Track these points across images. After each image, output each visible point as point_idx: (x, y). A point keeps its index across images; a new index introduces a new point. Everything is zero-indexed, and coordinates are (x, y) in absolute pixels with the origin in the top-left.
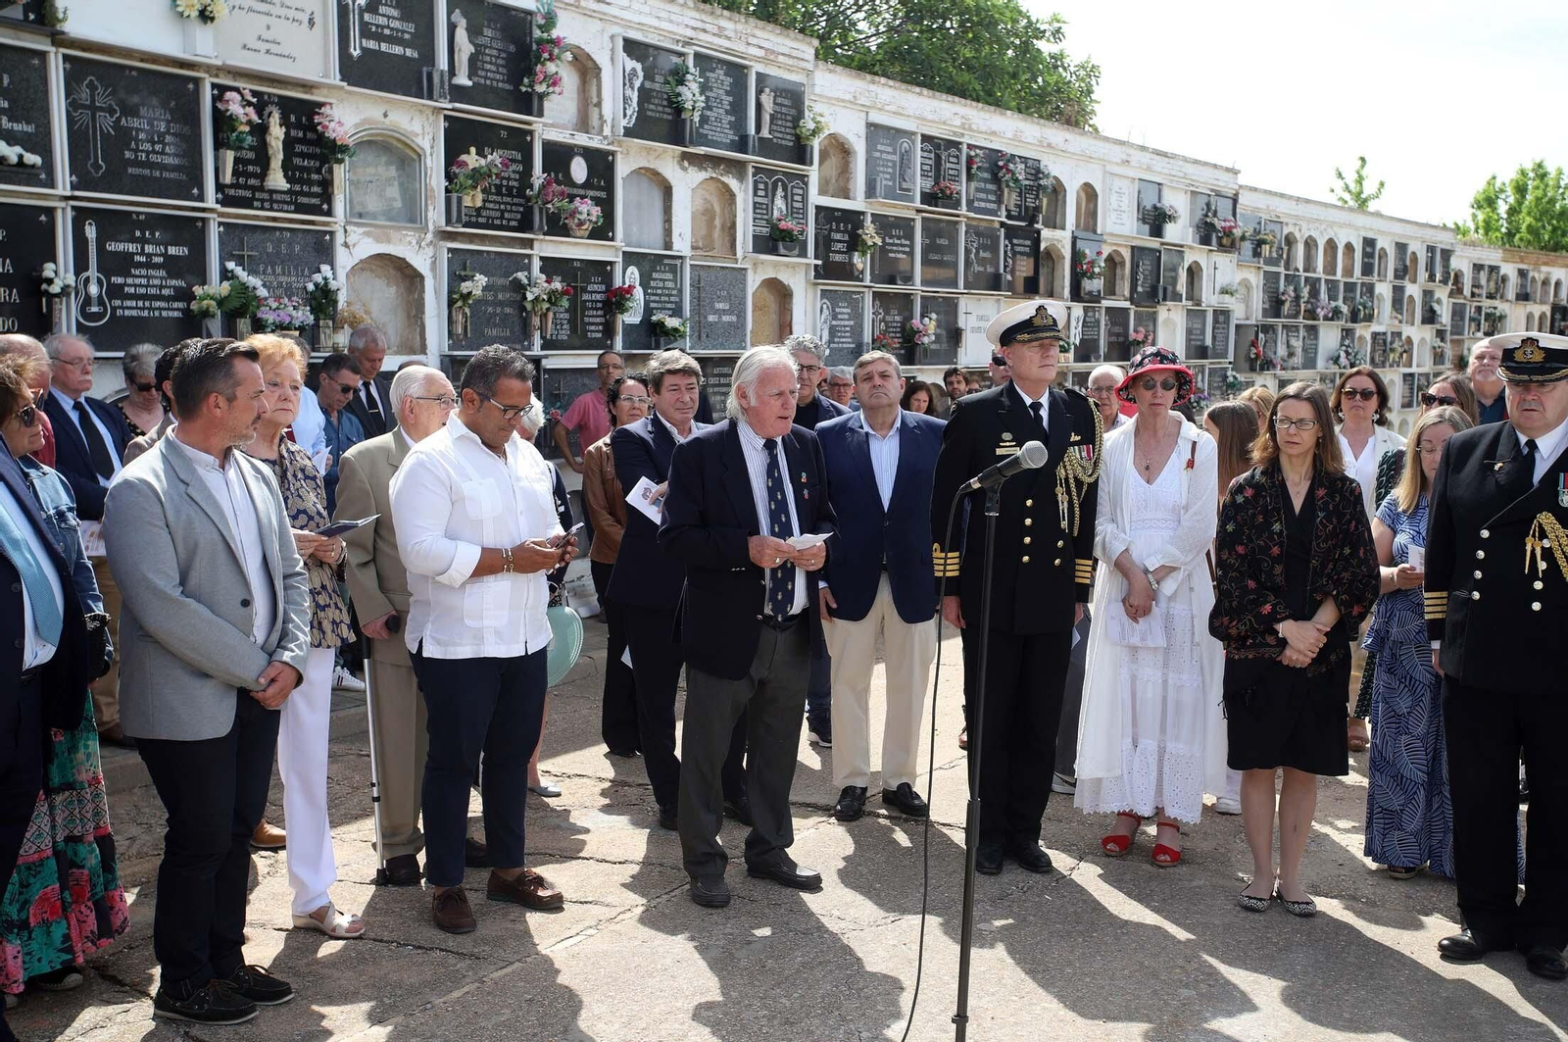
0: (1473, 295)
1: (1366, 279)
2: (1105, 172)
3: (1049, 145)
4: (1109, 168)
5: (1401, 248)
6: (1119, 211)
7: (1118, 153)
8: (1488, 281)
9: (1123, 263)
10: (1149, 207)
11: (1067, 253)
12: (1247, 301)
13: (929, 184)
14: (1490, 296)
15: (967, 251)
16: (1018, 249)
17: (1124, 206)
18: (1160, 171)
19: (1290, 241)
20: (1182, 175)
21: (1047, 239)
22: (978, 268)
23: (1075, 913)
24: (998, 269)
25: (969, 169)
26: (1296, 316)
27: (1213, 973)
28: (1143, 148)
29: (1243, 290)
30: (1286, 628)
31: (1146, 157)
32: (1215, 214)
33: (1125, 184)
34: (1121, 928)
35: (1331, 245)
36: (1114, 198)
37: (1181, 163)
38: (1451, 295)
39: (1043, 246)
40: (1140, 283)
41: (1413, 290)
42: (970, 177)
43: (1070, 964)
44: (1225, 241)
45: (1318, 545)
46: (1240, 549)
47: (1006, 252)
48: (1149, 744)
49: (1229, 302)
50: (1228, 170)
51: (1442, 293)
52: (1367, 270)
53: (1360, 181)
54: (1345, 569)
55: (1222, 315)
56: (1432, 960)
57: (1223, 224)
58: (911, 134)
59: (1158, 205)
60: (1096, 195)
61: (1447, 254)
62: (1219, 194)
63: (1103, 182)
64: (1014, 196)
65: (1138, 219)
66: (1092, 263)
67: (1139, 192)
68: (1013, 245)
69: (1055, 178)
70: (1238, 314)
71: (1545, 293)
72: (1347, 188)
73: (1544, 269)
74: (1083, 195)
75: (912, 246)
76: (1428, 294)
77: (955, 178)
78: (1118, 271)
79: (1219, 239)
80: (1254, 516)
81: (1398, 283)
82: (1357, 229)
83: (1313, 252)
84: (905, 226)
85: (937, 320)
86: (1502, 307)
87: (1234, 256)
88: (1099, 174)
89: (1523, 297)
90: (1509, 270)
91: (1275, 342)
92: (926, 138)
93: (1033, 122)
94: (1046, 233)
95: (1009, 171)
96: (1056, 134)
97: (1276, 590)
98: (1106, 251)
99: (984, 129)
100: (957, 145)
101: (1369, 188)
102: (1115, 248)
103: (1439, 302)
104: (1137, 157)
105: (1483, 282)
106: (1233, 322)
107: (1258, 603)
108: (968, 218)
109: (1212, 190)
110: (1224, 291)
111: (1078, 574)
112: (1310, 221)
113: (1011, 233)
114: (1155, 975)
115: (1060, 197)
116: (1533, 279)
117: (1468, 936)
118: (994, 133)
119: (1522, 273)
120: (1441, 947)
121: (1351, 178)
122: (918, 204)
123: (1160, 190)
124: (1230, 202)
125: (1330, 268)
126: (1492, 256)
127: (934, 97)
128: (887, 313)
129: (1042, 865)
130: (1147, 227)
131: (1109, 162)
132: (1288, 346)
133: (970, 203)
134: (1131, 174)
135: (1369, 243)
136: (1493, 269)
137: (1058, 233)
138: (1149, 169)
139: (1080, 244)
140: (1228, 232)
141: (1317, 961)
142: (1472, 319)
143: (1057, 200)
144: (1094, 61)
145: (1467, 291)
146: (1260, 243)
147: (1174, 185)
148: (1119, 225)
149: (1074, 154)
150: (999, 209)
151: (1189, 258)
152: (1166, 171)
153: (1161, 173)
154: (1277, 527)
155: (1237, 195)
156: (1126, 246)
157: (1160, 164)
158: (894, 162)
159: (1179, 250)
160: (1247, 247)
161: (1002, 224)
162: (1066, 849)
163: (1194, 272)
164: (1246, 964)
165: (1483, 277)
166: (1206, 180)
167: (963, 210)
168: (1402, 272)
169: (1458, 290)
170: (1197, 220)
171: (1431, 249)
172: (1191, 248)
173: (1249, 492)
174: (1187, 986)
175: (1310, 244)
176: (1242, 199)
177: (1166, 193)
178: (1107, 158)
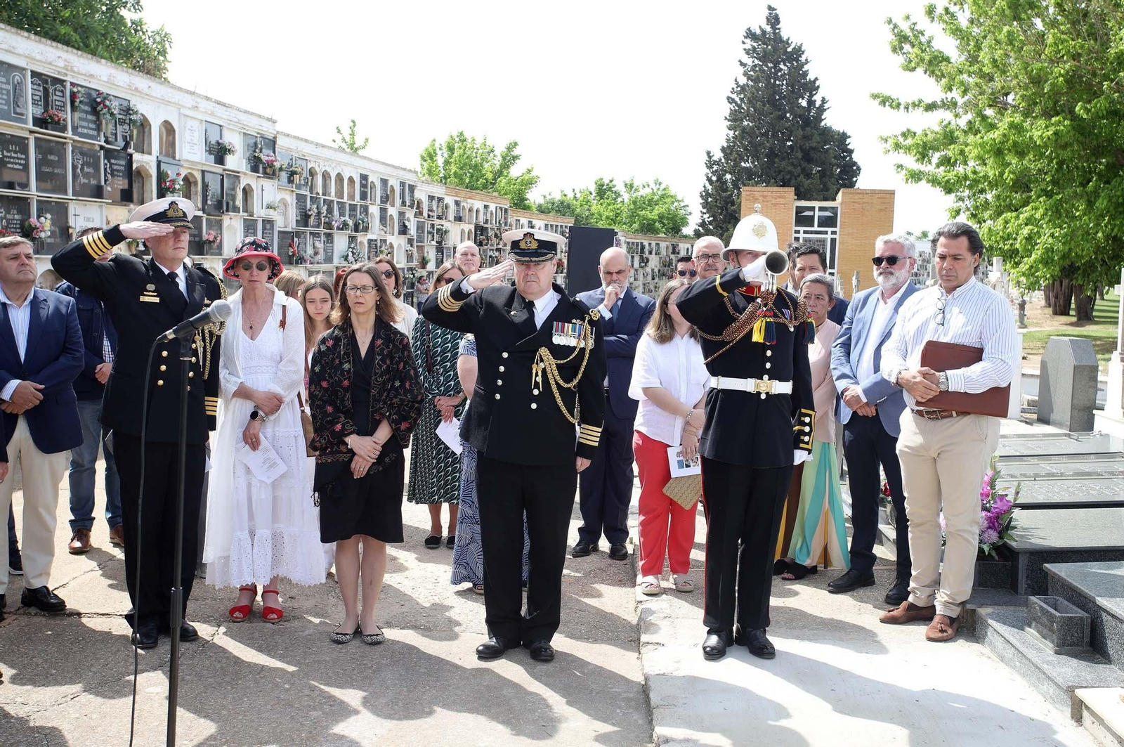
0: (429, 216)
1: (363, 203)
2: (180, 113)
3: (136, 89)
4: (182, 111)
5: (384, 182)
7: (188, 101)
8: (438, 207)
9: (196, 183)
10: (213, 142)
11: (153, 172)
12: (285, 215)
13: (39, 111)
14: (439, 218)
15: (74, 167)
16: (115, 167)
17: (195, 140)
18: (221, 116)
19: (312, 173)
20: (236, 120)
21: (138, 161)
22: (83, 180)
23: (222, 668)
24: (99, 181)
25: (73, 102)
26: (318, 226)
27: (331, 698)
28: (207, 99)
29: (282, 207)
30: (353, 441)
31: (209, 105)
32: (261, 151)
33: (196, 124)
34: (258, 674)
35: (339, 178)
36: (187, 133)
37: (236, 112)
38: (415, 216)
39: (135, 166)
40: (209, 198)
41: (392, 211)
42: (74, 108)
43: (224, 707)
44: (268, 170)
45: (376, 379)
46: (324, 384)
47: (105, 169)
48: (264, 533)
49: (273, 215)
50: (269, 120)
51: (410, 214)
52: (363, 196)
53: (353, 134)
54: (395, 397)
55: (268, 223)
56: (472, 662)
57: (267, 158)
58: (24, 69)
59: (220, 141)
60: (174, 131)
61: (412, 188)
62: (262, 137)
63: (179, 121)
64: (111, 126)
65: (206, 151)
66: (173, 181)
67: (206, 131)
68: (111, 164)
69: (142, 115)
70: (280, 225)
71: (471, 217)
72: (344, 140)
73: (469, 201)
74: (163, 130)
75: (27, 159)
76: (402, 214)
77: (62, 108)
78: (193, 189)
79: (265, 169)
80: (333, 359)
81: (383, 206)
82: (356, 167)
83: (328, 182)
84: (21, 144)
85: (51, 219)
86: (447, 225)
87: (275, 182)
88: (176, 115)
89: (459, 219)
90: (449, 200)
91: (305, 244)
92: (34, 74)
93: (123, 71)
94: (137, 157)
95: (105, 106)
96: (141, 82)
97: (347, 414)
98: (184, 173)
99: (84, 72)
100: (62, 82)
101: (359, 142)
102: (189, 171)
103: (408, 220)
104: (203, 105)
105: (435, 208)
106: (277, 229)
107: (333, 423)
108: (74, 141)
109: (258, 133)
110: (269, 207)
111: (207, 408)
112: (326, 160)
113: (109, 154)
114: (290, 705)
115: (146, 130)
116: (464, 206)
117: (493, 642)
118: (91, 76)
119: (457, 203)
120: (478, 652)
121: (346, 132)
122: (30, 126)
123: (221, 130)
124: (272, 143)
125: (340, 193)
126: (439, 191)
127: (40, 41)
128: (8, 212)
129: (190, 635)
130: (212, 157)
131: (183, 107)
132: (314, 247)
133: (75, 129)
134: (200, 116)
135: (364, 178)
136: (440, 199)
137: (146, 157)
138: (212, 114)
139: (163, 167)
140: (270, 164)
141: (401, 675)
142: (429, 233)
143: (144, 132)
144: (167, 30)
145: (425, 214)
146: (292, 174)
147: (231, 127)
148: (192, 153)
149: (156, 98)
150: (99, 135)
151: (244, 182)
152: (224, 117)
153: (221, 118)
154: (346, 366)
155: (275, 138)
156: (198, 170)
157: (220, 111)
158: (8, 91)
159: (235, 176)
160: (284, 175)
161: (102, 147)
162: (205, 620)
163: (247, 192)
164: (353, 686)
165: (435, 203)
166: (255, 126)
167: (69, 134)
168: (386, 199)
169: (419, 213)
170: (248, 154)
171: (403, 184)
172: (245, 174)
173: (331, 343)
174: (314, 709)
175: (326, 176)
176: (280, 142)
177: (225, 132)
178: (180, 103)
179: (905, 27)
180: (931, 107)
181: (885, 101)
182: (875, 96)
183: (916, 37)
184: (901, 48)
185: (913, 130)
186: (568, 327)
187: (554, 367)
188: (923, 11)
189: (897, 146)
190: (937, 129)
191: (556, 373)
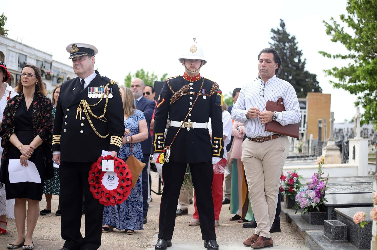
2: (7, 49)
4: (8, 48)
6: (12, 62)
9: (13, 79)
10: (22, 62)
17: (14, 61)
20: (33, 53)
28: (21, 44)
31: (21, 47)
32: (44, 67)
33: (14, 54)
36: (10, 58)
37: (33, 50)
44: (48, 76)
50: (49, 55)
57: (47, 71)
59: (25, 62)
60: (4, 56)
62: (46, 62)
63: (7, 52)
65: (18, 66)
67: (19, 57)
78: (12, 82)
79: (46, 76)
87: (51, 82)
88: (5, 50)
104: (18, 46)
109: (44, 60)
123: (26, 58)
124: (49, 65)
131: (9, 46)
134: (16, 51)
138: (22, 50)
140: (49, 74)
144: (5, 15)
146: (60, 79)
147: (31, 56)
148: (12, 66)
152: (28, 52)
153: (26, 52)
155: (52, 63)
156: (14, 74)
157: (26, 49)
160: (55, 80)
166: (42, 56)
173: (13, 102)
176: (54, 64)
177: (28, 58)
178: (7, 44)
179: (331, 23)
180: (344, 57)
181: (325, 54)
182: (320, 52)
183: (336, 28)
184: (330, 33)
185: (337, 67)
186: (97, 89)
187: (89, 108)
188: (339, 17)
189: (330, 73)
190: (348, 67)
191: (90, 111)
